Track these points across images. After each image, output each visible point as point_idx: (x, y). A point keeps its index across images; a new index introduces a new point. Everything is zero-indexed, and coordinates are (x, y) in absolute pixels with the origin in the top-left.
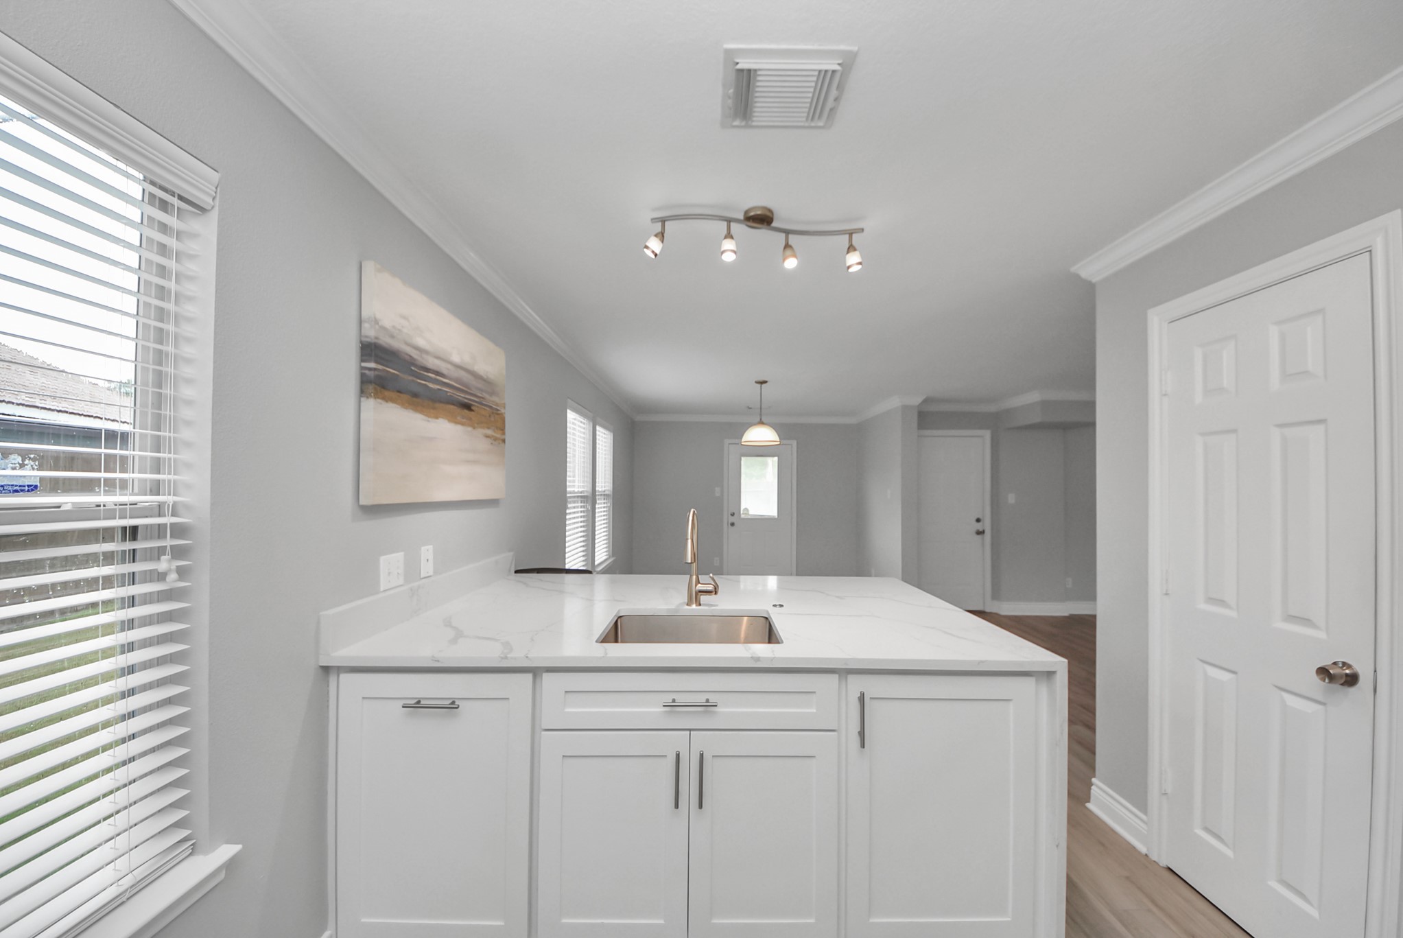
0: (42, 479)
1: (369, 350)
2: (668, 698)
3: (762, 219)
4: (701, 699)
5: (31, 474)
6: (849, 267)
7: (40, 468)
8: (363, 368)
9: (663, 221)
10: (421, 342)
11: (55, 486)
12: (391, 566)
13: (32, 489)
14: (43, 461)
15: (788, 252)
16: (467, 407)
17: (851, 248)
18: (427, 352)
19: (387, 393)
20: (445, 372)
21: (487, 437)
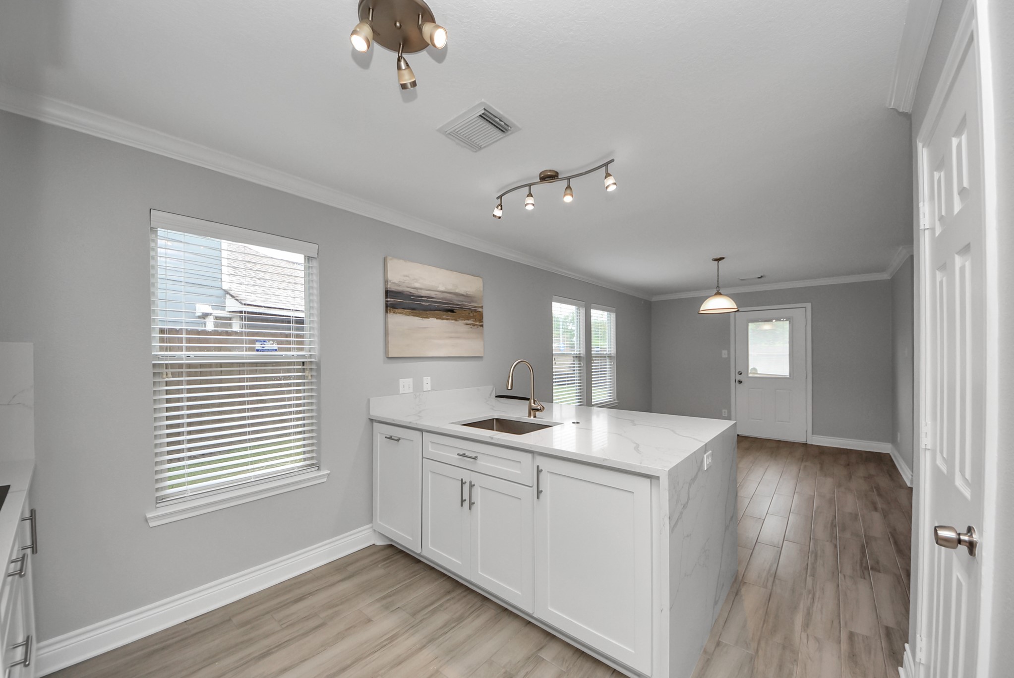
0: (278, 347)
1: (388, 293)
2: (462, 452)
3: (549, 177)
4: (473, 455)
5: (275, 346)
6: (607, 188)
7: (278, 344)
8: (386, 301)
9: (500, 197)
10: (417, 285)
11: (281, 349)
12: (406, 385)
13: (276, 350)
14: (279, 343)
15: (568, 191)
16: (452, 311)
17: (608, 175)
18: (421, 289)
19: (396, 310)
20: (434, 296)
21: (467, 324)
